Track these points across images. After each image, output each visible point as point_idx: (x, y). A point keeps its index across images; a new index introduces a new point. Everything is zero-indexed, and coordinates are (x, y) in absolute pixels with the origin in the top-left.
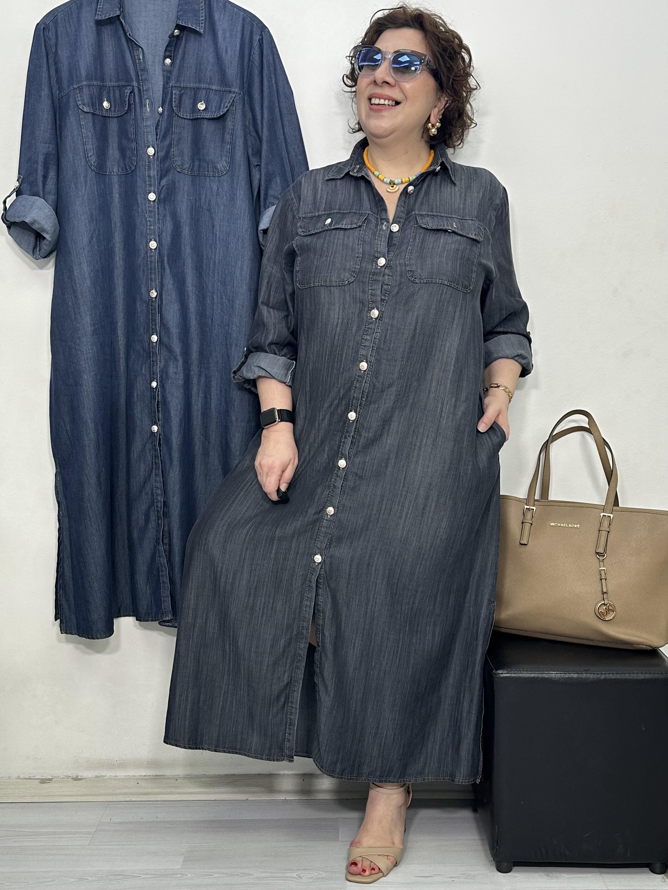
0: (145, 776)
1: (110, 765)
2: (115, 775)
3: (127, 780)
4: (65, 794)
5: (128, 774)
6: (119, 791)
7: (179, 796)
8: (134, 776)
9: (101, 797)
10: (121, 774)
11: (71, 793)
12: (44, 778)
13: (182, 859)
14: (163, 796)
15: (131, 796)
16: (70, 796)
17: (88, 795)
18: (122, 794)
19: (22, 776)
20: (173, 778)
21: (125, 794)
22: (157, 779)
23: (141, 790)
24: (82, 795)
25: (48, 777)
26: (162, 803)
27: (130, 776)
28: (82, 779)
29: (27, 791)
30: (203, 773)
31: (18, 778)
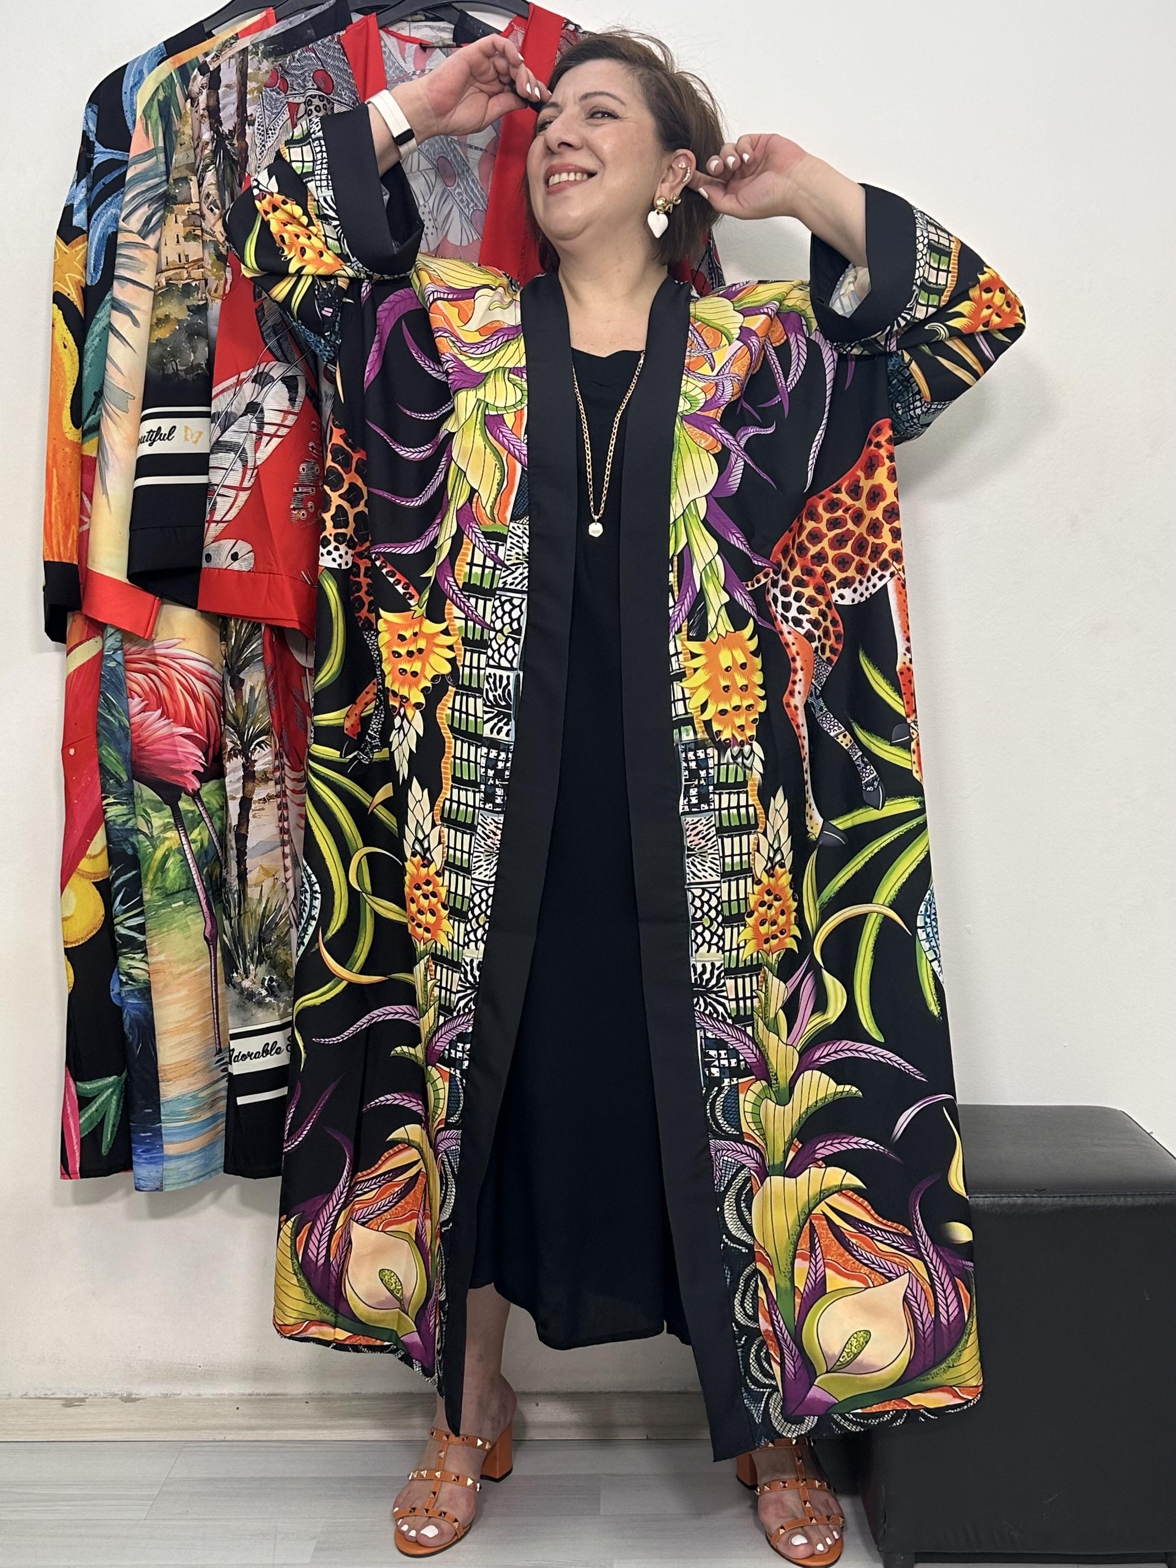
0: (250, 1395)
1: (189, 1375)
2: (196, 1392)
3: (218, 1401)
4: (108, 1426)
5: (219, 1391)
6: (202, 1422)
7: (313, 1432)
8: (233, 1395)
9: (172, 1432)
10: (208, 1391)
11: (120, 1426)
12: (70, 1396)
13: (314, 1546)
14: (283, 1432)
15: (225, 1432)
16: (115, 1430)
17: (149, 1429)
18: (207, 1429)
19: (32, 1394)
20: (300, 1399)
21: (215, 1428)
22: (272, 1400)
23: (242, 1421)
24: (136, 1430)
25: (80, 1395)
26: (280, 1444)
27: (224, 1394)
28: (138, 1399)
29: (41, 1421)
30: (355, 1391)
31: (25, 1396)
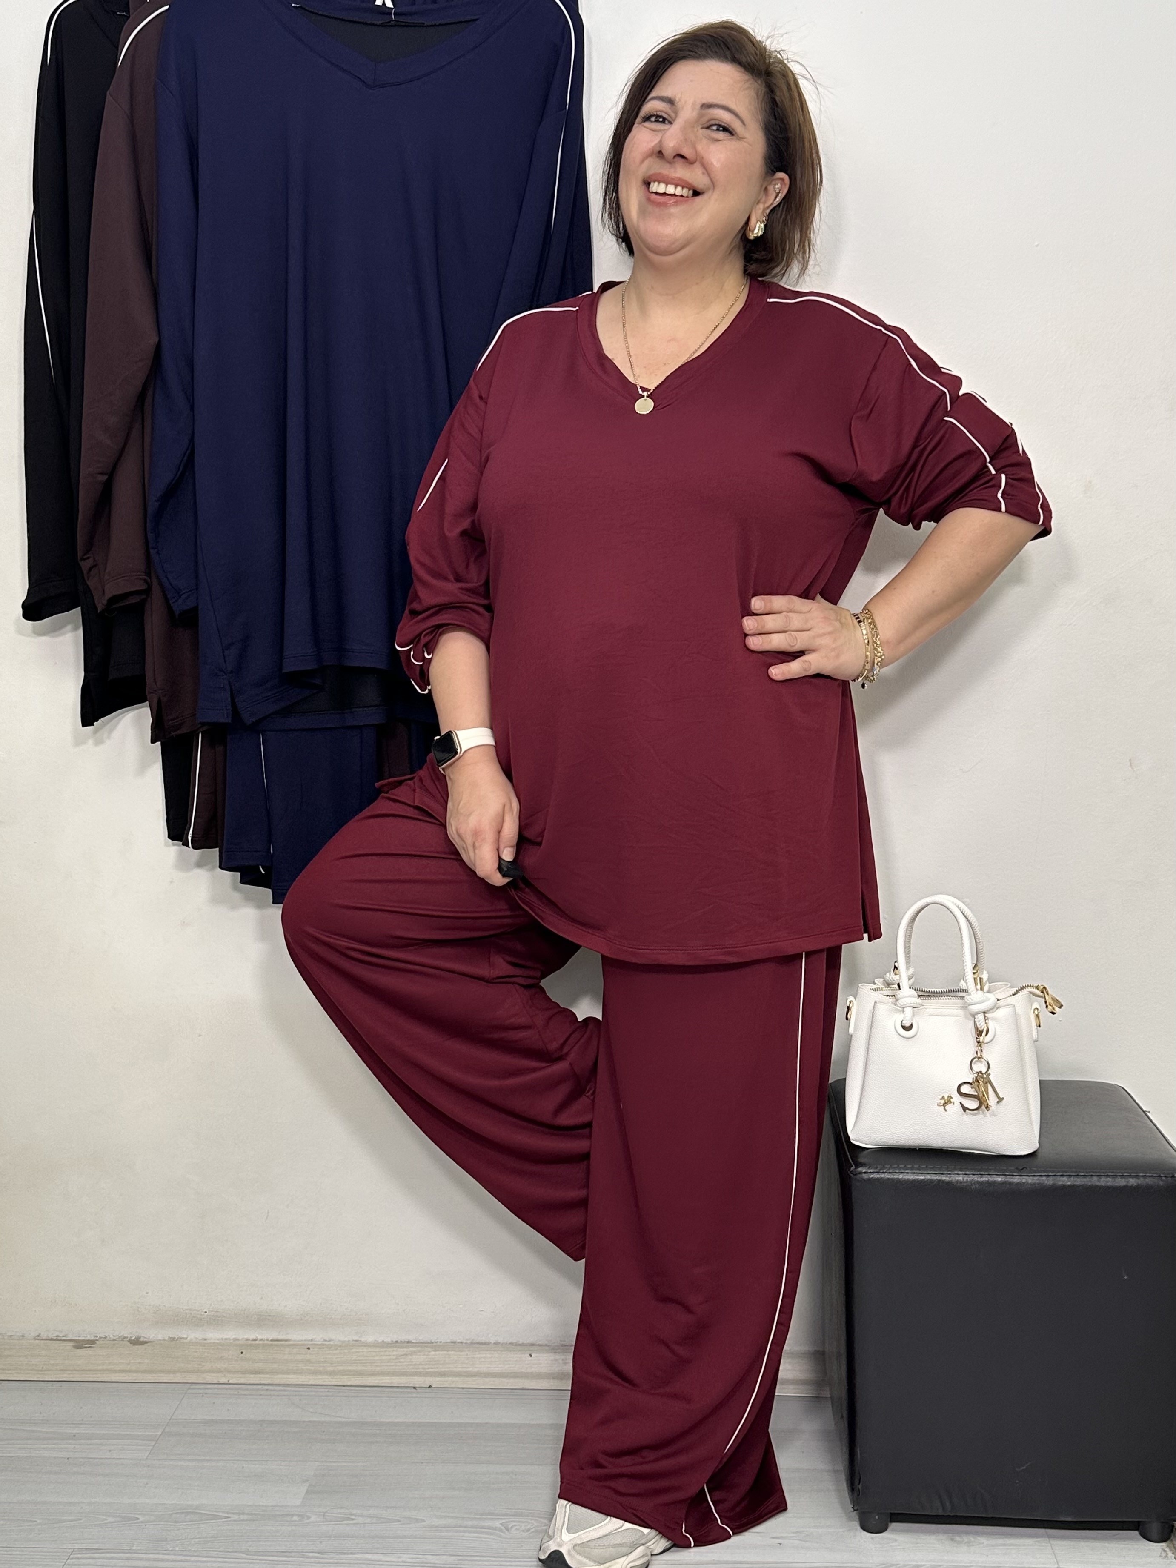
0: (253, 1340)
1: (195, 1320)
2: (203, 1336)
3: (223, 1346)
4: (117, 1367)
5: (224, 1337)
6: (209, 1366)
8: (238, 1340)
9: (178, 1374)
10: (213, 1335)
11: (129, 1367)
12: (80, 1338)
14: (285, 1376)
15: (228, 1375)
16: (125, 1371)
18: (213, 1371)
19: (44, 1335)
20: (303, 1345)
21: (219, 1371)
22: (276, 1345)
23: (246, 1366)
25: (90, 1337)
26: (282, 1388)
27: (229, 1339)
28: (146, 1342)
29: (51, 1361)
30: (356, 1338)
31: (38, 1337)
